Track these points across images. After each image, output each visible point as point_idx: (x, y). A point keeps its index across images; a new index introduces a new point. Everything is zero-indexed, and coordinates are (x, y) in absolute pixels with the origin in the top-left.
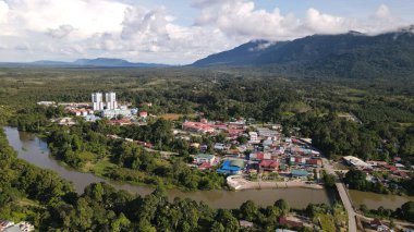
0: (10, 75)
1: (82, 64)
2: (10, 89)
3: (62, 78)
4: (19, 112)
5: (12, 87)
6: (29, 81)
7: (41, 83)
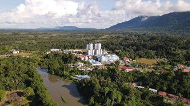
0: (30, 34)
1: (58, 29)
2: (33, 41)
3: (54, 35)
4: (44, 58)
5: (33, 40)
6: (40, 36)
7: (46, 38)
